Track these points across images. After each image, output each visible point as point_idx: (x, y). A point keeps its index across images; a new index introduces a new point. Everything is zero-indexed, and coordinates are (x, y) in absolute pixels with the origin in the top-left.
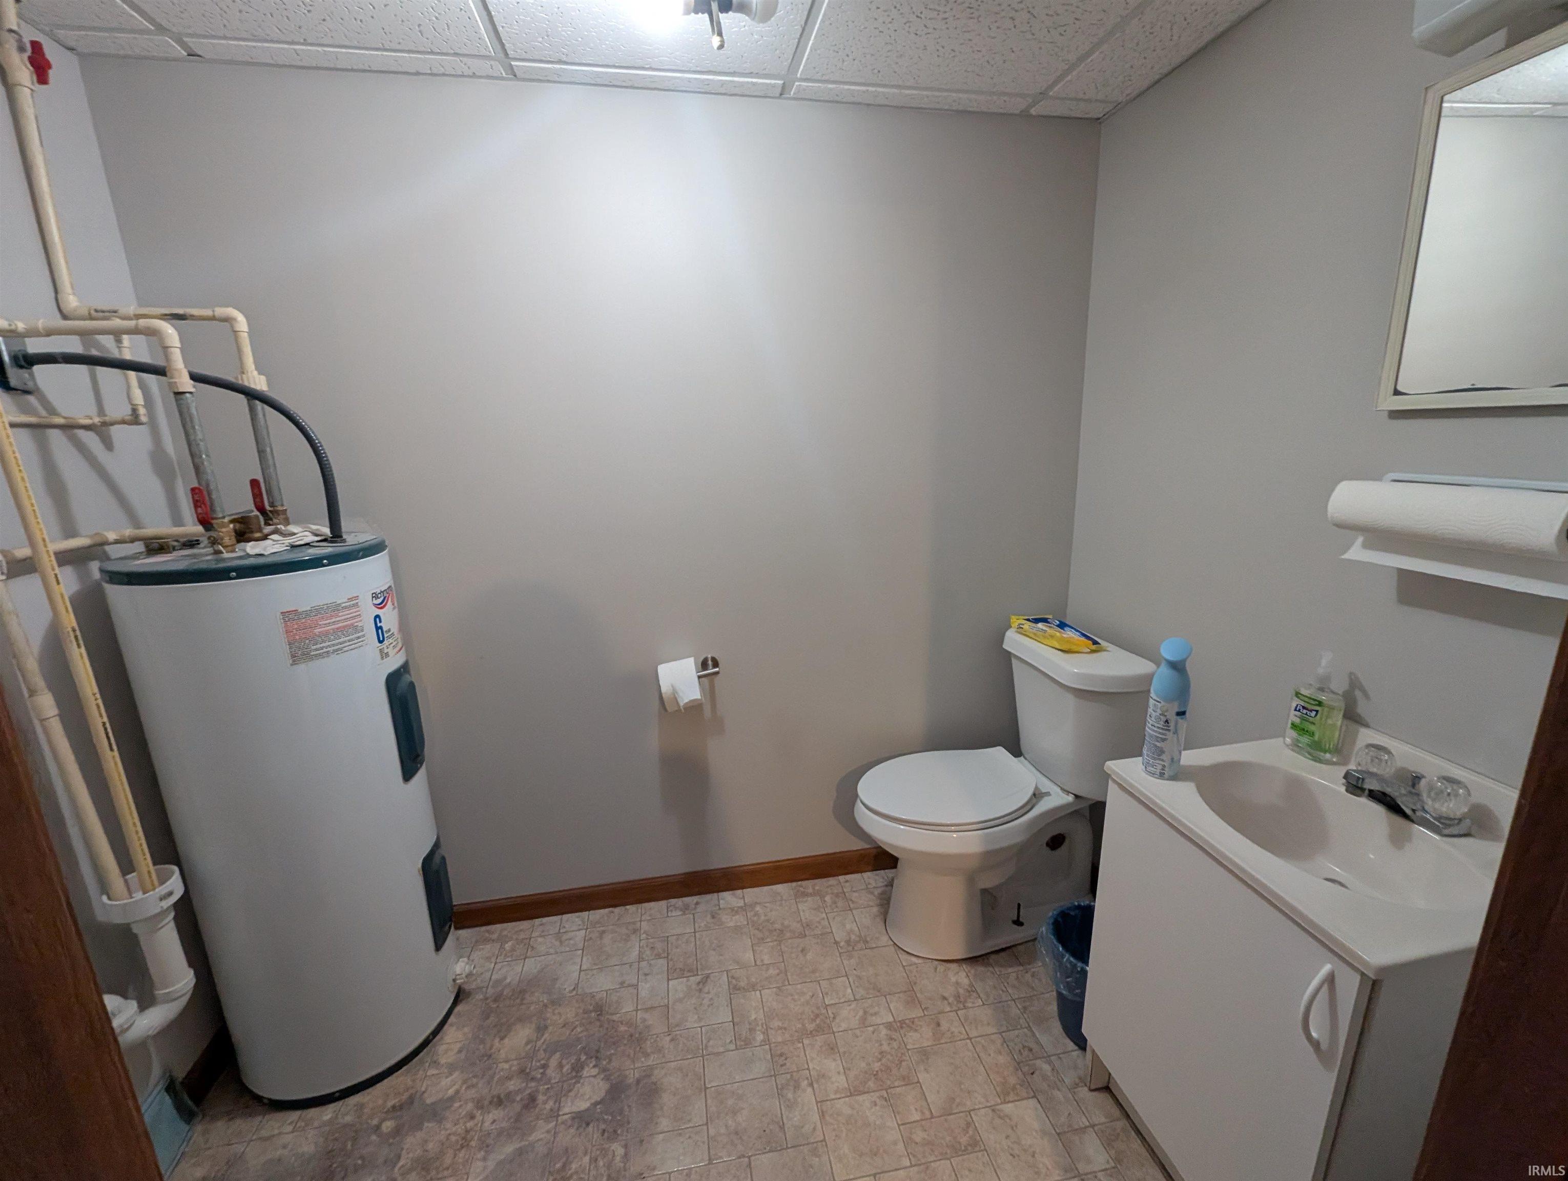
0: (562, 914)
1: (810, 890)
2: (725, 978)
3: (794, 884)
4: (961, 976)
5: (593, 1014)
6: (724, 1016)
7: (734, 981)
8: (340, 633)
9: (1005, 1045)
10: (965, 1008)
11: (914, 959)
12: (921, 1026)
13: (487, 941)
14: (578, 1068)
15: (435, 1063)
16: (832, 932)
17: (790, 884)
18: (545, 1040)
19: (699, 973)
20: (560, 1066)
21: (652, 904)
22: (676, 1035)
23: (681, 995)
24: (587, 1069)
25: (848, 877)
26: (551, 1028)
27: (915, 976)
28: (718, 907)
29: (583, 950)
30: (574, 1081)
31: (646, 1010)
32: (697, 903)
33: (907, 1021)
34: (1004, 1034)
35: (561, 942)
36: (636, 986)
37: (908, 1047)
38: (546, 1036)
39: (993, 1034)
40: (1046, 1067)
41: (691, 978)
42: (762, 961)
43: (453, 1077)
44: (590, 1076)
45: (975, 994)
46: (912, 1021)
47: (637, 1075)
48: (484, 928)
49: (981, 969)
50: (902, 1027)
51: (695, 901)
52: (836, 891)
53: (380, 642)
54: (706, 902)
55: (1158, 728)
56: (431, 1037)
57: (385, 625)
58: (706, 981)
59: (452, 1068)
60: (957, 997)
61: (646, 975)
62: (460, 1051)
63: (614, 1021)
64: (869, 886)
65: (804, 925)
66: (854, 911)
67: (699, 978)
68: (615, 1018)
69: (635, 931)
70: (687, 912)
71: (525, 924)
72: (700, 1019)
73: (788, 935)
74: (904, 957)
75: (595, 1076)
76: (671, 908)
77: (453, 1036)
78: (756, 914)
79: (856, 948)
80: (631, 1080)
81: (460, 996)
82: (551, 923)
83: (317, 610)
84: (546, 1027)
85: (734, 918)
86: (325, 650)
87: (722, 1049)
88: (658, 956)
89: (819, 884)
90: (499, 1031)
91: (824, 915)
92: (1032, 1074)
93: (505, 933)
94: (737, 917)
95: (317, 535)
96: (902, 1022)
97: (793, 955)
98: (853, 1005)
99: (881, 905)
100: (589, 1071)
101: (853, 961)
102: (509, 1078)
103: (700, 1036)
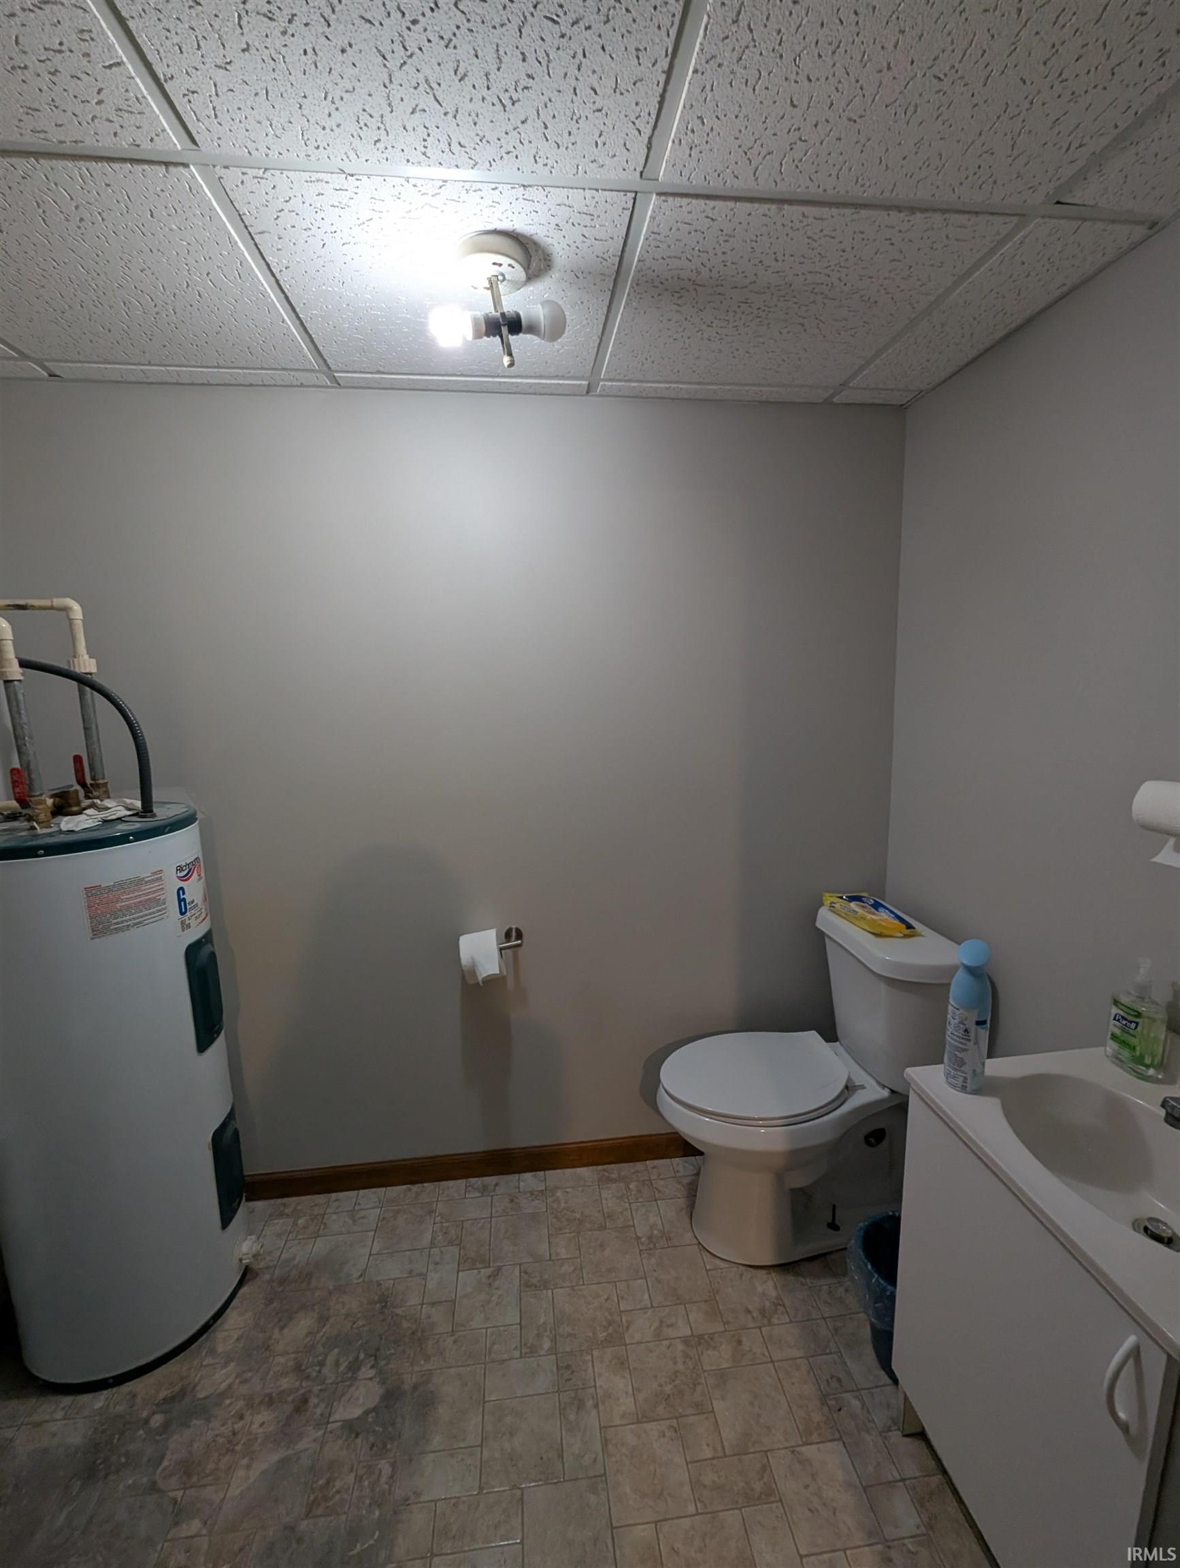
0: (358, 1189)
1: (614, 1176)
2: (517, 1272)
3: (600, 1168)
4: (768, 1286)
5: (378, 1305)
6: (512, 1317)
7: (526, 1277)
8: (141, 907)
9: (812, 1374)
10: (770, 1324)
11: (718, 1262)
12: (722, 1344)
13: (282, 1215)
14: (355, 1367)
15: (212, 1352)
16: (634, 1226)
17: (595, 1167)
18: (325, 1333)
19: (491, 1265)
20: (337, 1364)
21: (451, 1183)
22: (460, 1336)
23: (470, 1289)
24: (364, 1369)
25: (656, 1162)
26: (332, 1320)
27: (719, 1283)
28: (517, 1190)
29: (375, 1231)
30: (348, 1383)
31: (433, 1304)
32: (497, 1185)
33: (706, 1337)
34: (811, 1359)
35: (354, 1221)
36: (423, 1276)
37: (705, 1368)
38: (327, 1327)
39: (800, 1358)
40: (856, 1404)
41: (483, 1271)
42: (557, 1255)
43: (228, 1369)
44: (365, 1379)
45: (781, 1309)
46: (712, 1337)
47: (414, 1380)
48: (279, 1201)
49: (791, 1278)
50: (700, 1344)
51: (494, 1182)
52: (642, 1179)
53: (182, 913)
54: (505, 1184)
55: (957, 1036)
56: (212, 1321)
57: (188, 898)
58: (498, 1274)
59: (228, 1359)
60: (762, 1312)
61: (437, 1264)
62: (238, 1339)
63: (397, 1315)
64: (678, 1175)
65: (606, 1215)
66: (659, 1202)
67: (489, 1271)
68: (399, 1311)
69: (431, 1212)
70: (485, 1194)
71: (321, 1199)
72: (487, 1319)
73: (588, 1226)
74: (707, 1258)
75: (371, 1379)
76: (470, 1189)
77: (234, 1320)
78: (557, 1200)
79: (657, 1245)
80: (406, 1387)
81: (246, 1275)
82: (346, 1198)
83: (120, 885)
84: (327, 1319)
85: (533, 1203)
86: (125, 924)
87: (506, 1356)
88: (451, 1243)
89: (626, 1169)
90: (280, 1321)
91: (627, 1205)
92: (840, 1410)
93: (299, 1207)
94: (537, 1202)
95: (129, 810)
96: (701, 1337)
97: (591, 1251)
98: (650, 1312)
99: (688, 1197)
100: (366, 1372)
101: (653, 1260)
102: (284, 1374)
103: (484, 1339)
